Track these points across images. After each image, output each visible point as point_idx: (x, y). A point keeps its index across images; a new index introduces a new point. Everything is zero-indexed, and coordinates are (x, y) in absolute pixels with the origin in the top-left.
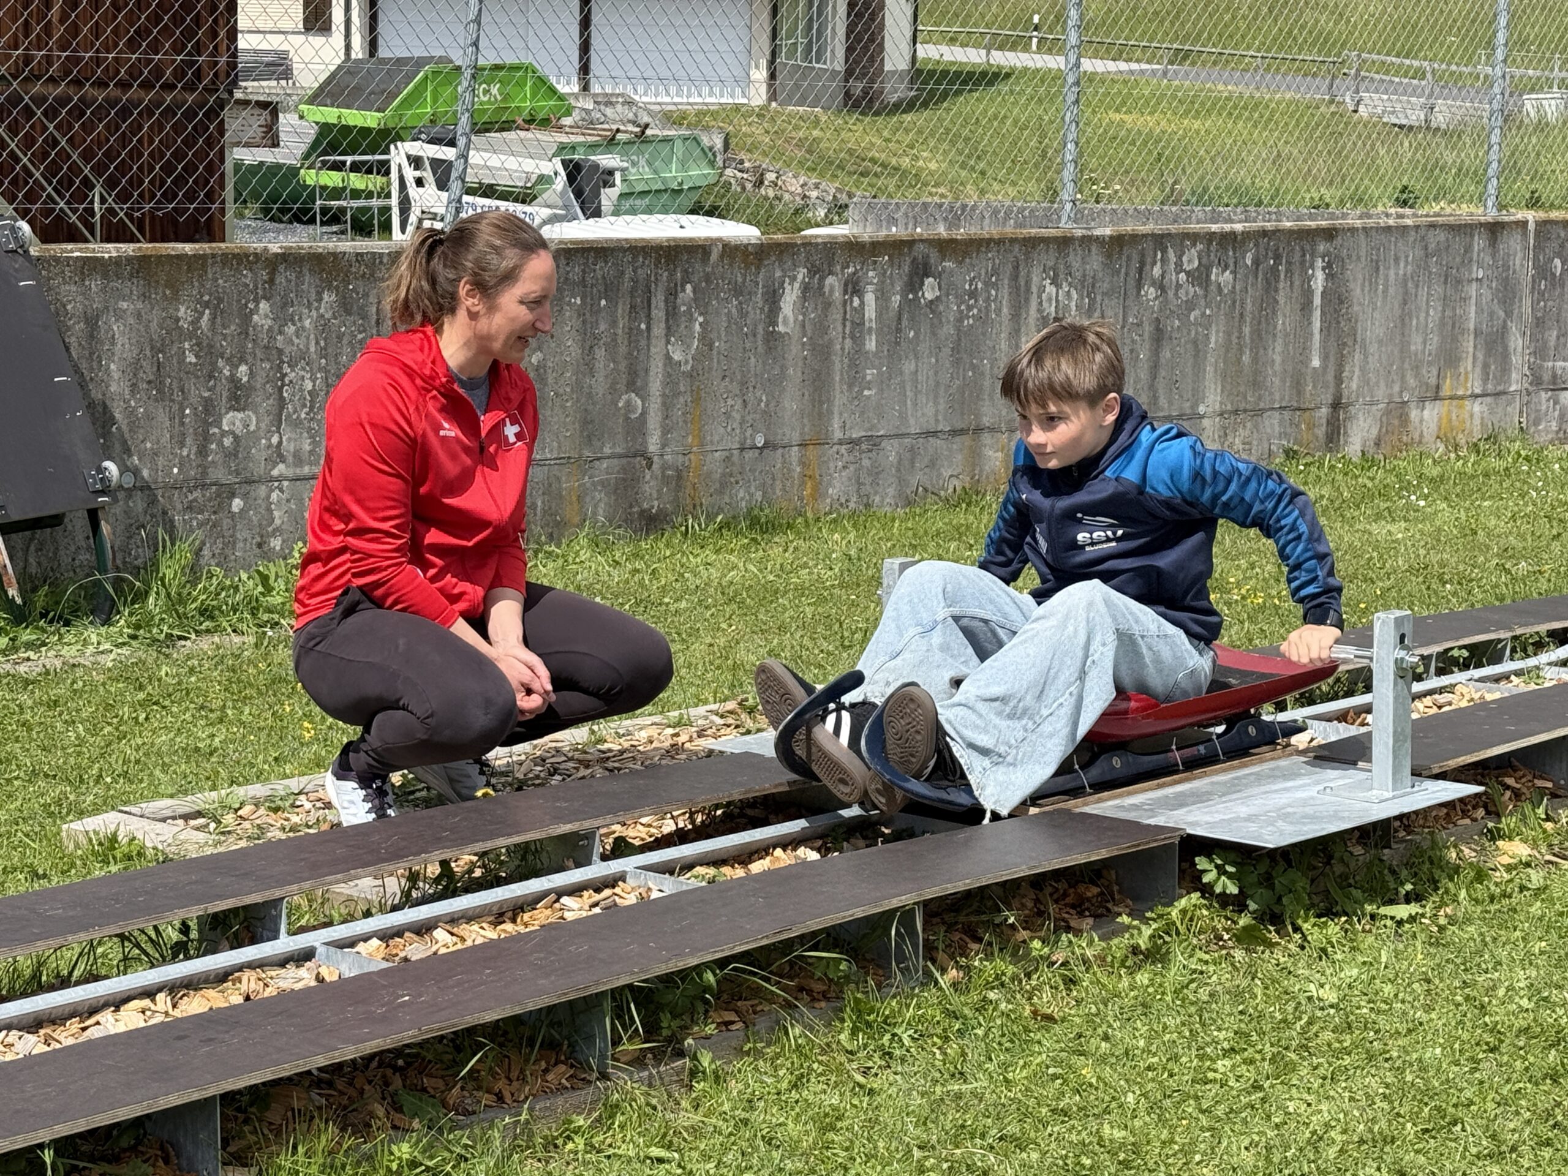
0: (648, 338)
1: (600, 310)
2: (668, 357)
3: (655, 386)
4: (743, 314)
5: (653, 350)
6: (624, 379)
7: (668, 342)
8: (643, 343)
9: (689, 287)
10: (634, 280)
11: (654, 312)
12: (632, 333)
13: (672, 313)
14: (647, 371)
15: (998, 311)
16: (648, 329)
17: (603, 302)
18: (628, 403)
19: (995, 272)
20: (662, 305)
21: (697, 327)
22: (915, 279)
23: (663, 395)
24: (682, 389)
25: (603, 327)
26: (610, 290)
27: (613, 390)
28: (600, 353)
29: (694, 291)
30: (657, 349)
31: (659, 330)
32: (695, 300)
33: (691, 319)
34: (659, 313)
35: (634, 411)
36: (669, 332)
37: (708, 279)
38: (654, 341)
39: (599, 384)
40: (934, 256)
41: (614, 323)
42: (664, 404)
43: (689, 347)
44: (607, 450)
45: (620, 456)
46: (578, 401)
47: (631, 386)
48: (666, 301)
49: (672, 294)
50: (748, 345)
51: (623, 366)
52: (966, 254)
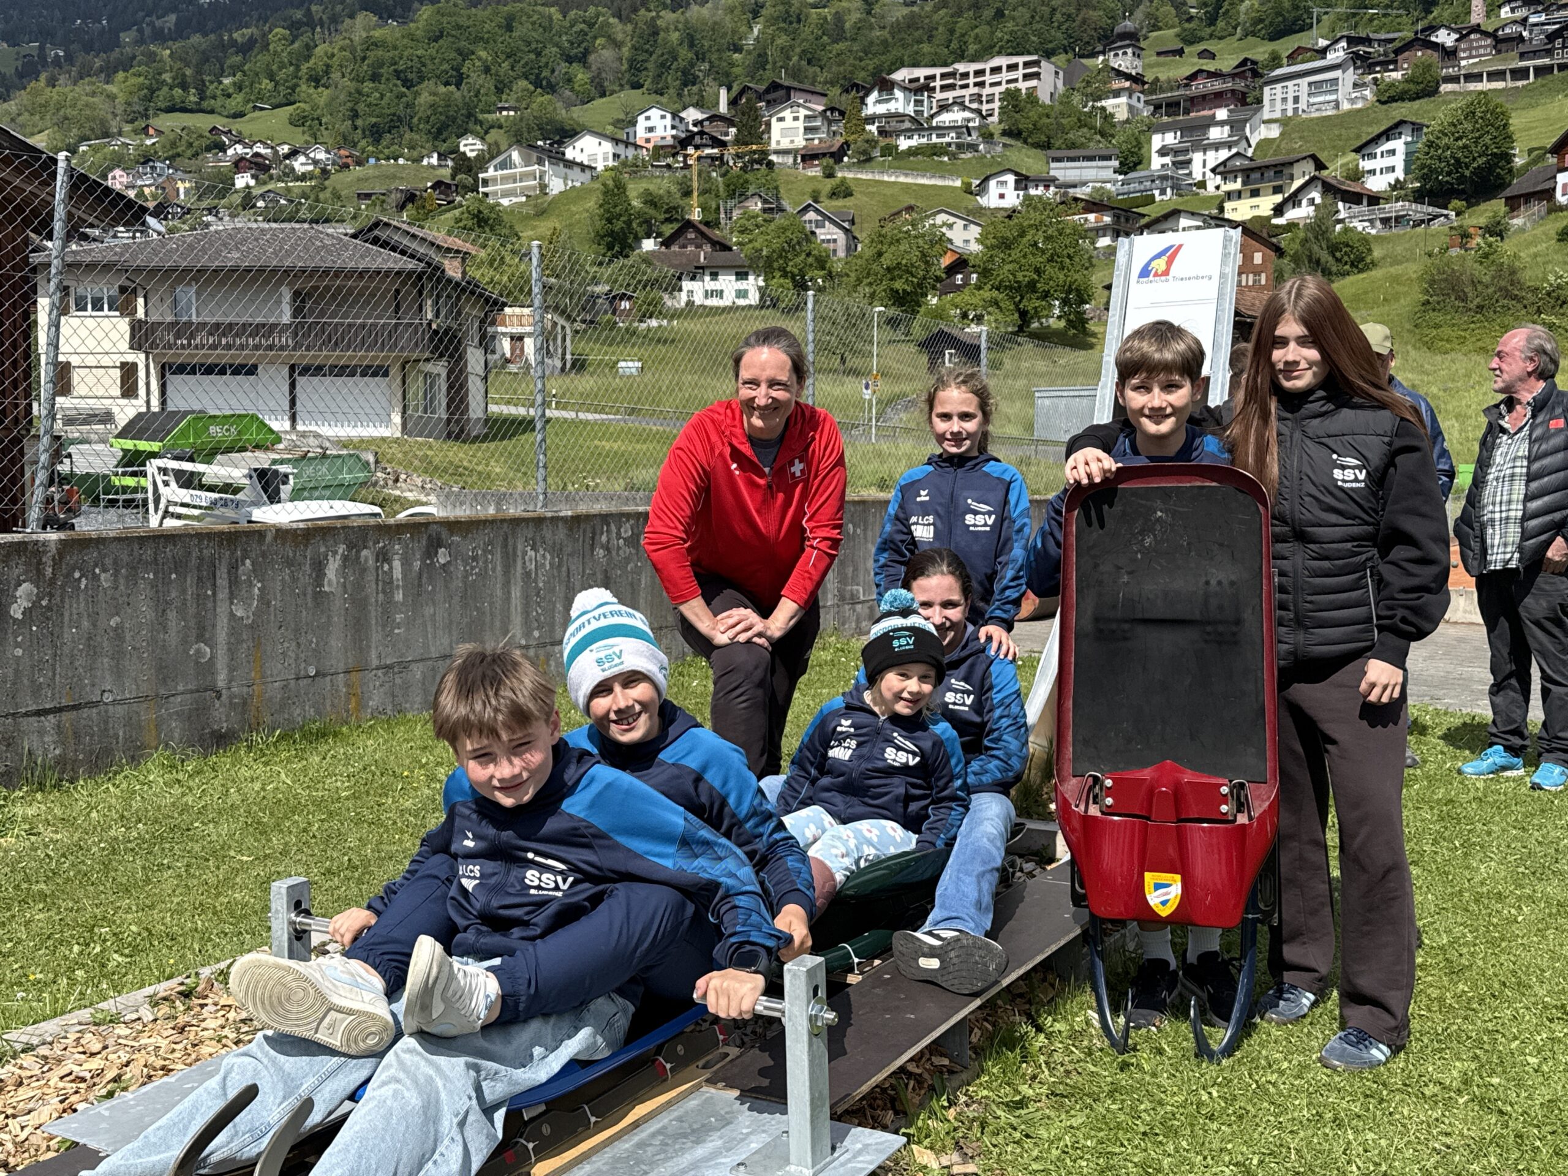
0: (215, 601)
1: (171, 581)
2: (232, 615)
3: (222, 636)
4: (294, 580)
5: (218, 610)
6: (194, 633)
7: (232, 603)
8: (210, 605)
9: (248, 562)
10: (201, 558)
11: (219, 582)
12: (199, 598)
13: (234, 582)
14: (214, 626)
15: (494, 570)
16: (214, 594)
17: (174, 576)
18: (198, 651)
19: (490, 543)
20: (225, 576)
21: (256, 591)
22: (432, 550)
23: (228, 643)
24: (245, 637)
25: (173, 595)
26: (179, 566)
27: (185, 642)
28: (172, 615)
29: (253, 564)
30: (222, 609)
31: (224, 594)
32: (254, 571)
33: (251, 585)
34: (222, 581)
35: (204, 655)
36: (232, 597)
37: (264, 555)
38: (219, 603)
39: (172, 638)
40: (444, 534)
41: (184, 591)
42: (229, 650)
43: (250, 605)
44: (180, 688)
45: (192, 692)
46: (153, 651)
47: (200, 638)
48: (229, 572)
49: (233, 567)
50: (299, 602)
51: (192, 624)
52: (468, 531)
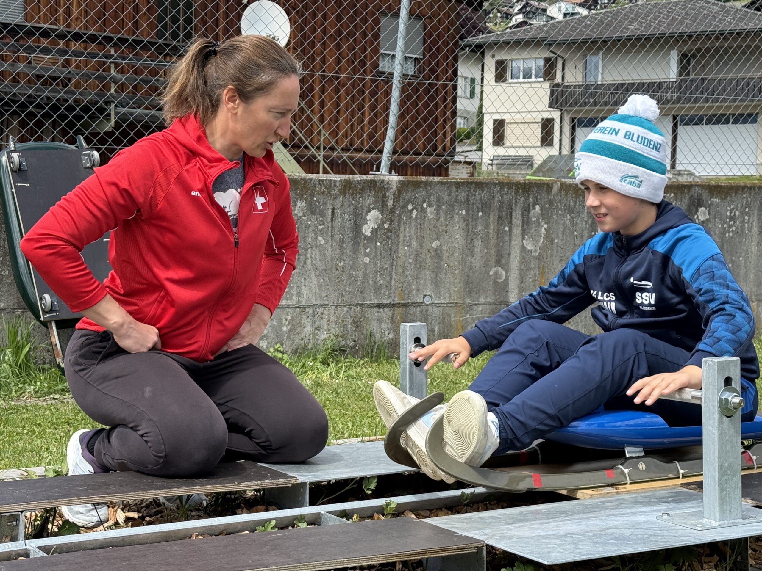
0: (510, 235)
1: (478, 218)
2: (523, 247)
3: (515, 262)
4: (574, 224)
5: (513, 243)
6: (493, 259)
7: (523, 238)
8: (507, 238)
9: (538, 207)
10: (502, 202)
11: (514, 221)
12: (499, 233)
13: (526, 222)
14: (509, 255)
15: (750, 229)
16: (510, 230)
17: (480, 214)
18: (496, 273)
19: (748, 205)
20: (520, 217)
21: (543, 231)
22: (692, 208)
23: (520, 269)
24: (532, 266)
25: (480, 228)
26: (485, 206)
27: (486, 265)
28: (478, 243)
29: (541, 209)
30: (516, 242)
31: (517, 231)
32: (542, 214)
33: (539, 225)
34: (517, 220)
35: (500, 278)
36: (524, 233)
37: (551, 203)
38: (514, 238)
39: (477, 261)
40: (705, 195)
41: (487, 226)
42: (520, 274)
43: (537, 242)
44: (482, 300)
45: (490, 304)
46: (463, 270)
47: (498, 263)
48: (522, 215)
49: (526, 211)
50: (577, 242)
51: (493, 251)
52: (727, 194)
